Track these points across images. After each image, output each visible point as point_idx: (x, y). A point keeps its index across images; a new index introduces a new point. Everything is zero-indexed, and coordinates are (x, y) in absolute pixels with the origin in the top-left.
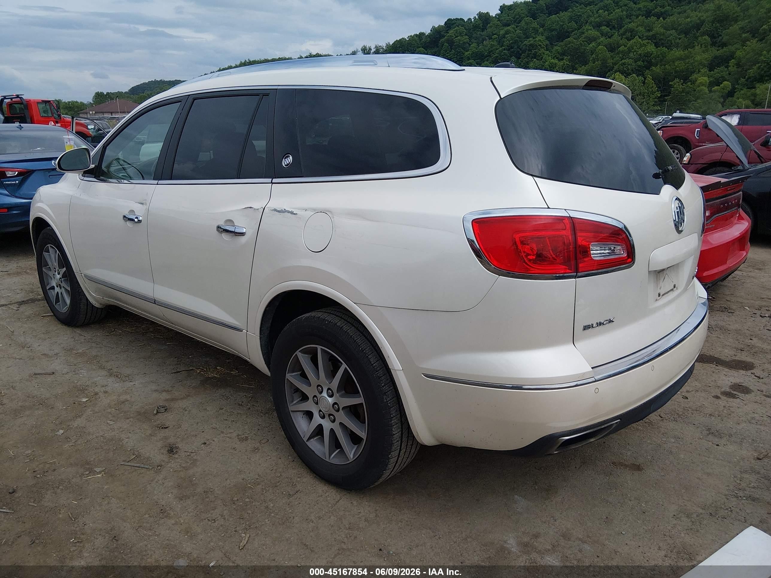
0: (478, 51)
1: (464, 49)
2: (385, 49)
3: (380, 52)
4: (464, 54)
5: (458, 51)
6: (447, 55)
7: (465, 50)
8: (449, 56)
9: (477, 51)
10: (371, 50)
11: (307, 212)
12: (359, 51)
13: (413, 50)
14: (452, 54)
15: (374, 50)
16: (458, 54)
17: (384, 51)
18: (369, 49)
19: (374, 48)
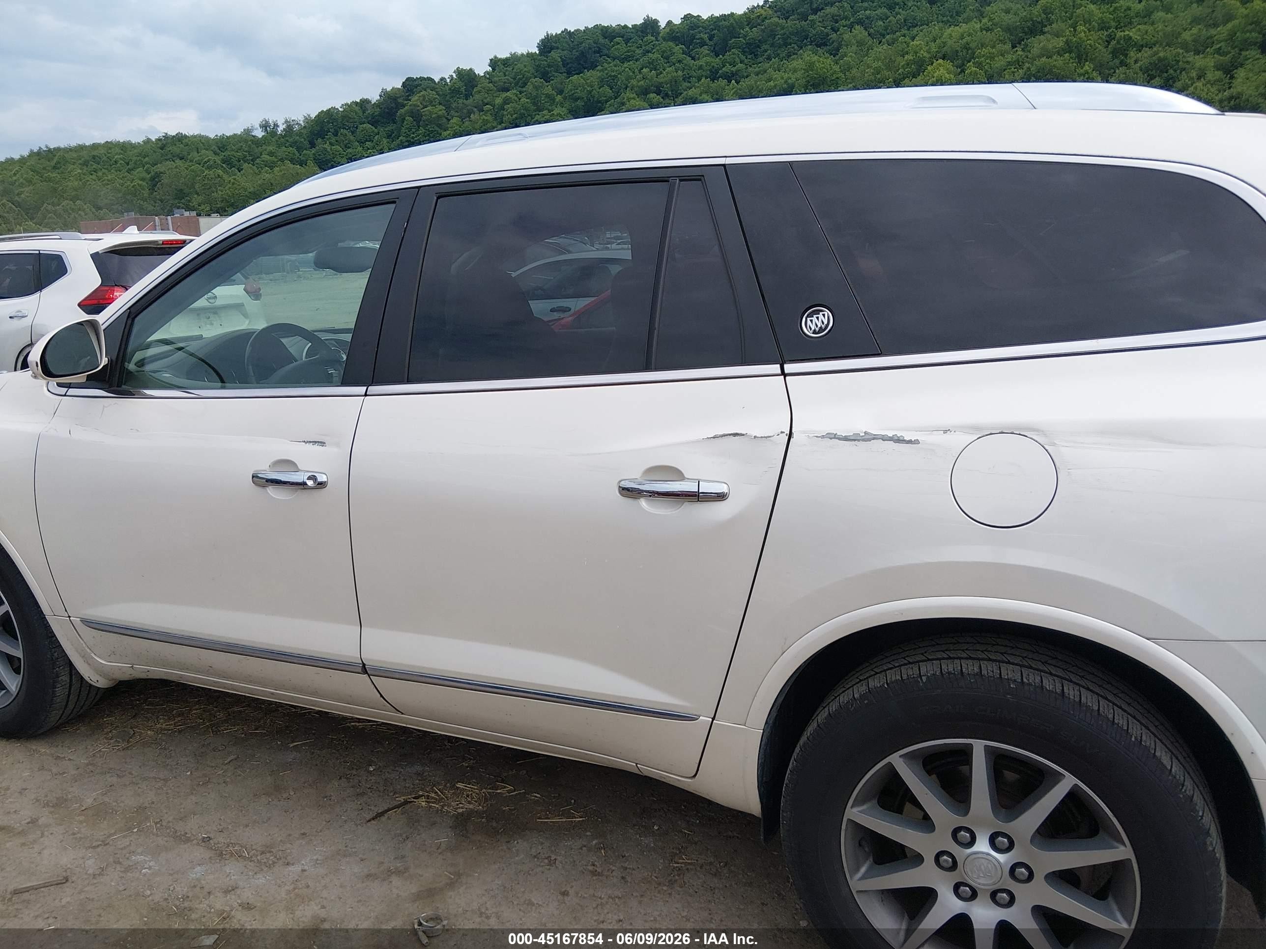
0: (463, 131)
1: (440, 126)
2: (303, 124)
3: (295, 129)
4: (441, 135)
5: (430, 129)
6: (412, 135)
7: (441, 129)
8: (416, 137)
9: (461, 129)
10: (278, 126)
11: (948, 436)
12: (257, 129)
13: (353, 127)
14: (421, 134)
15: (284, 126)
16: (431, 135)
17: (302, 129)
18: (274, 125)
19: (284, 124)
